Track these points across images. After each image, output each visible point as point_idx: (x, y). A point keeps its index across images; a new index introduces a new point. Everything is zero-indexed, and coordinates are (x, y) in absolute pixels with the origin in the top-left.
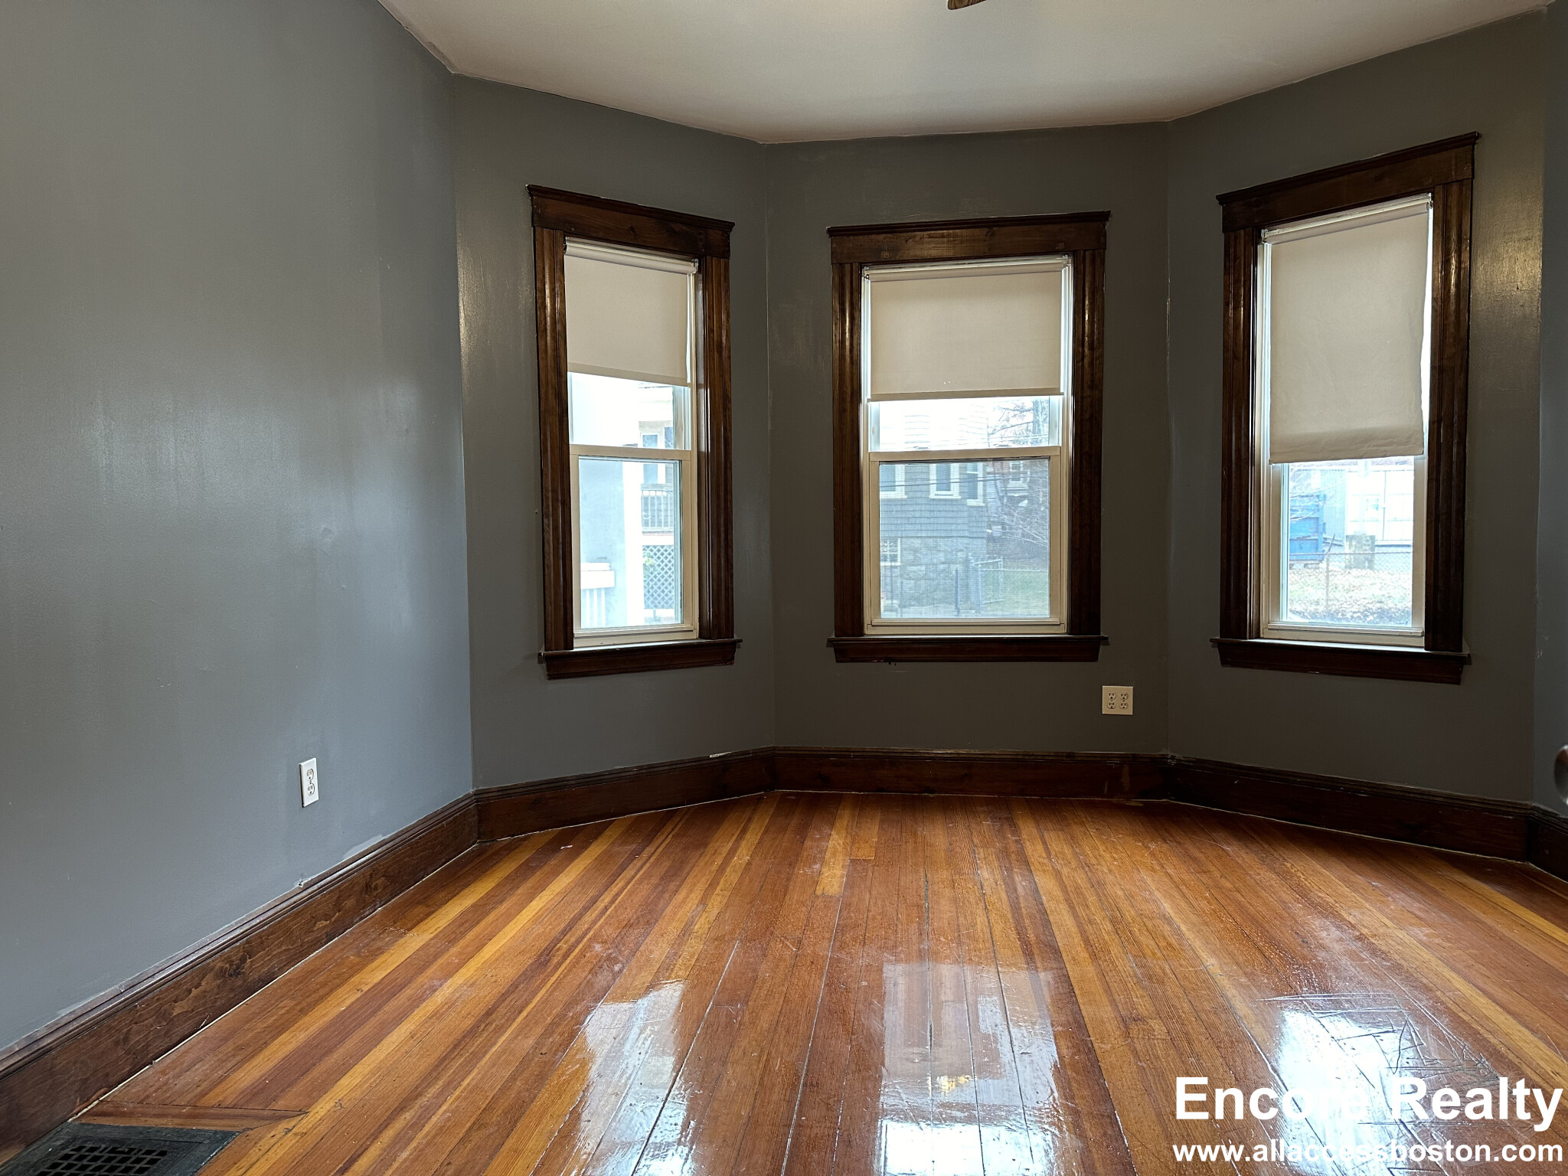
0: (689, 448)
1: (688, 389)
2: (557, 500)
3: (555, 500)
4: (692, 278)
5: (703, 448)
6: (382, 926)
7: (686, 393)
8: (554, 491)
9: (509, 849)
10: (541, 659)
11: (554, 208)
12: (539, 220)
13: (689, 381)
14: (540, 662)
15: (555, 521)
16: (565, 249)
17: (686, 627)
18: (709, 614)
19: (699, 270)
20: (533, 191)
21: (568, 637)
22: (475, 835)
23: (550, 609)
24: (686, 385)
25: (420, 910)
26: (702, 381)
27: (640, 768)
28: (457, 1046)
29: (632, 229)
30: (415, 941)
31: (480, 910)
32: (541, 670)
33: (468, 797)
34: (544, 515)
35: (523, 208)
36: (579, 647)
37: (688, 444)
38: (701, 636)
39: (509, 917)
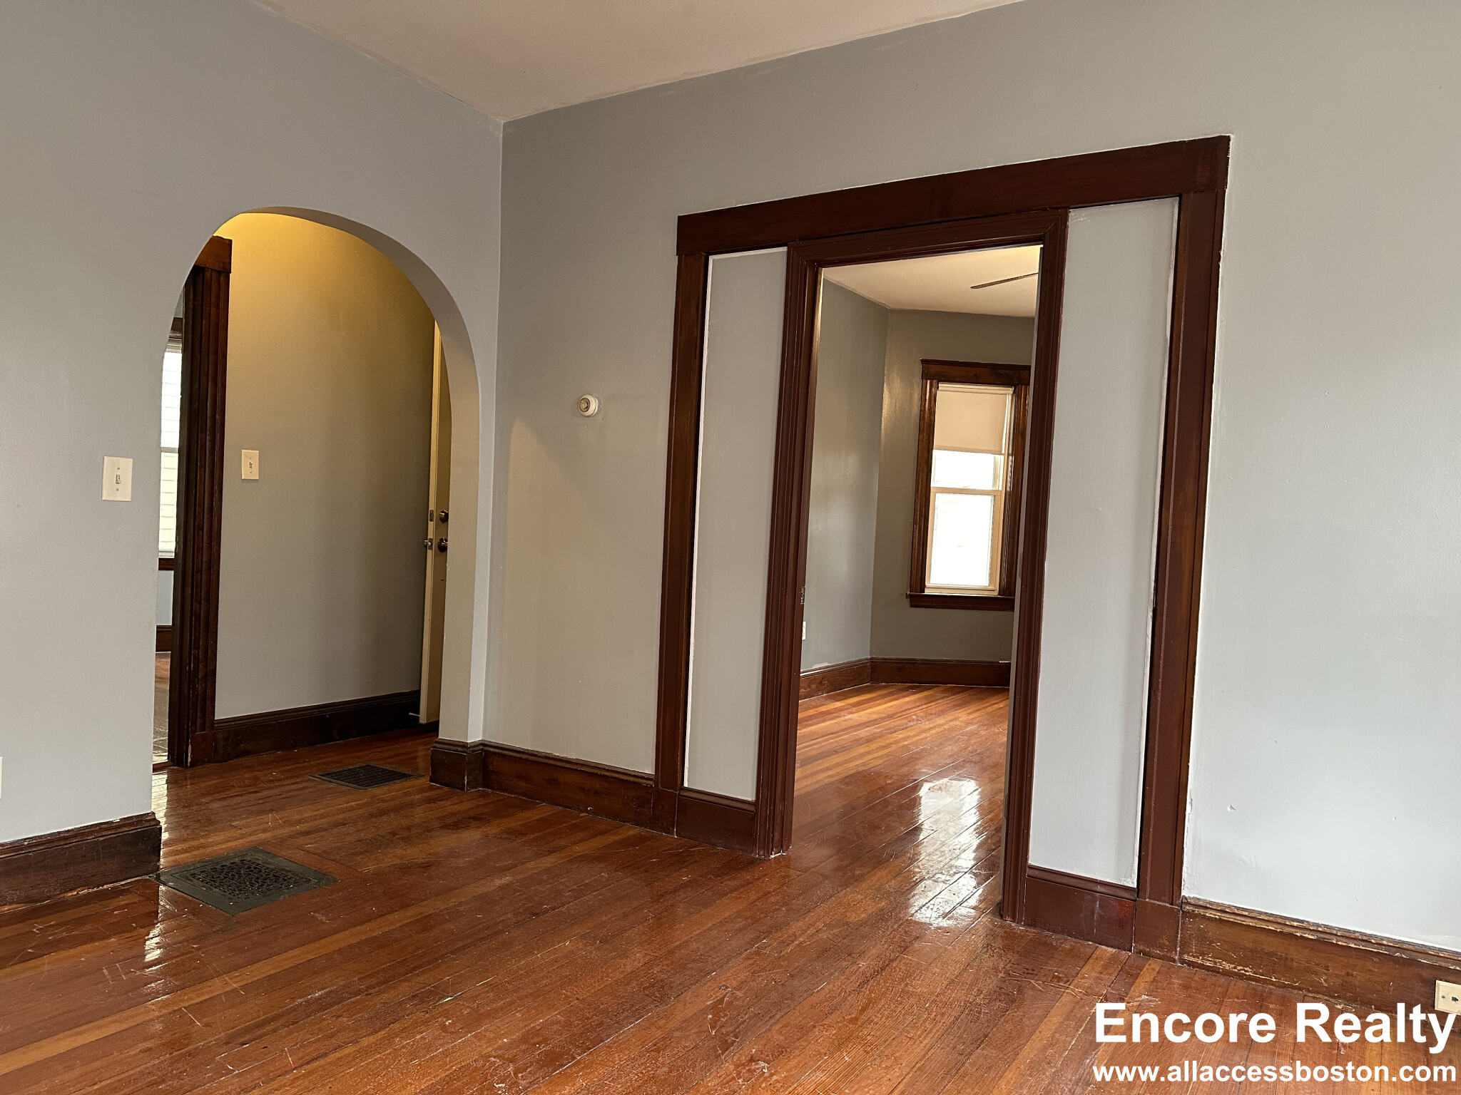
0: (1000, 489)
1: (1003, 457)
2: (922, 515)
3: (921, 515)
4: (1010, 396)
5: (1008, 489)
6: (826, 698)
7: (1001, 459)
8: (921, 511)
9: (885, 687)
10: (907, 596)
11: (934, 368)
12: (925, 376)
13: (1003, 452)
14: (907, 598)
15: (920, 526)
16: (938, 388)
17: (991, 588)
18: (1004, 582)
19: (1014, 392)
20: (923, 362)
21: (923, 587)
22: (869, 679)
23: (914, 571)
24: (1001, 454)
25: (843, 697)
26: (1010, 452)
27: (958, 661)
28: (846, 729)
29: (976, 375)
30: (838, 704)
31: (869, 700)
32: (907, 602)
33: (867, 659)
34: (915, 523)
35: (918, 369)
36: (927, 592)
37: (1000, 486)
38: (999, 594)
39: (879, 705)
